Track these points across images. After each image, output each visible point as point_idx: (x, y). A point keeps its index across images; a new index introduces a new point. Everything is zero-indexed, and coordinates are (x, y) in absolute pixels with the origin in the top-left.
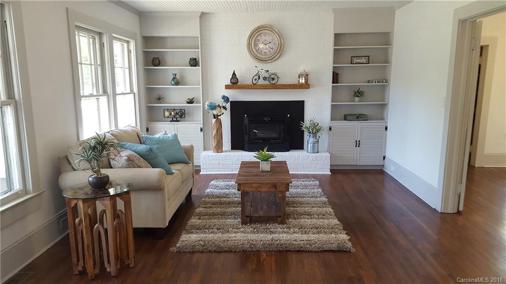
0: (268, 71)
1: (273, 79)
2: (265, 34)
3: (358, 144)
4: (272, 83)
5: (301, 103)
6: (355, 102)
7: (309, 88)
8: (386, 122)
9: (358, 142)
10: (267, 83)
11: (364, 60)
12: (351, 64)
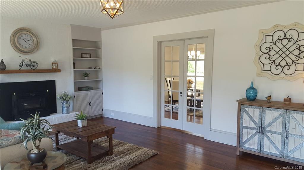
0: (30, 60)
1: (34, 66)
2: (25, 35)
3: (90, 104)
4: (33, 68)
5: (53, 82)
6: (85, 80)
7: (60, 72)
8: (102, 90)
9: (90, 103)
10: (29, 68)
11: (88, 56)
12: (82, 57)
